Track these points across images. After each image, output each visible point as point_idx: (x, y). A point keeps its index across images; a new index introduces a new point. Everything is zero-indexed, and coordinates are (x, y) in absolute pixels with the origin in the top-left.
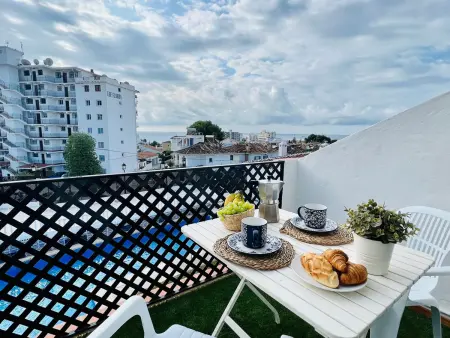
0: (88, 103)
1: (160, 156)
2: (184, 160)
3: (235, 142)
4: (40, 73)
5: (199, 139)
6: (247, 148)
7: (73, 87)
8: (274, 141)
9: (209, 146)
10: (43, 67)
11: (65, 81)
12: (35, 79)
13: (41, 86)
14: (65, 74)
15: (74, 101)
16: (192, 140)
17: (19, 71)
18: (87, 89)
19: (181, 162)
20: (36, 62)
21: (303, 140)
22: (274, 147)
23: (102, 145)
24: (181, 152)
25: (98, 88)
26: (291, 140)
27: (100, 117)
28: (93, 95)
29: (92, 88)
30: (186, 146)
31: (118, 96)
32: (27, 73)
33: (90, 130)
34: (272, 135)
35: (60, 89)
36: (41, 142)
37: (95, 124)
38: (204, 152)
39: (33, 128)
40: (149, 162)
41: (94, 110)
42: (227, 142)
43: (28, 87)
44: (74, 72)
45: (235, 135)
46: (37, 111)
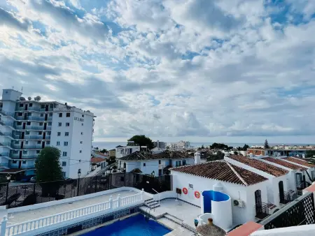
0: (60, 124)
1: (107, 161)
2: (125, 164)
3: (161, 150)
4: (31, 105)
5: (136, 149)
6: (171, 155)
7: (51, 115)
8: (189, 148)
9: (143, 154)
10: (34, 102)
11: (47, 110)
12: (26, 109)
13: (30, 114)
14: (47, 106)
15: (50, 124)
16: (131, 150)
17: (17, 104)
18: (61, 115)
19: (122, 166)
20: (30, 99)
21: (209, 147)
22: (189, 153)
23: (65, 154)
24: (123, 159)
25: (68, 115)
26: (201, 147)
27: (67, 134)
28: (64, 119)
29: (64, 115)
30: (127, 154)
31: (81, 120)
32: (22, 105)
33: (58, 143)
34: (187, 144)
35: (42, 115)
36: (21, 152)
37: (63, 139)
38: (139, 159)
39: (17, 142)
40: (98, 166)
41: (64, 129)
42: (156, 150)
43: (20, 114)
44: (53, 105)
45: (161, 145)
46: (23, 130)
